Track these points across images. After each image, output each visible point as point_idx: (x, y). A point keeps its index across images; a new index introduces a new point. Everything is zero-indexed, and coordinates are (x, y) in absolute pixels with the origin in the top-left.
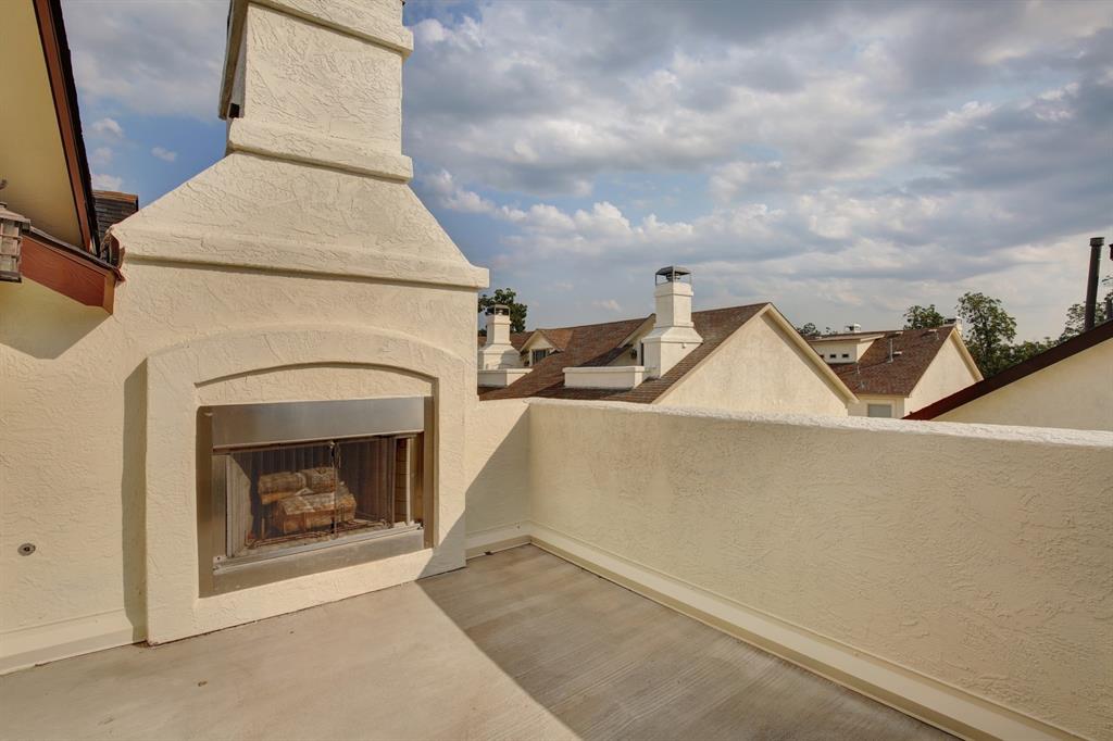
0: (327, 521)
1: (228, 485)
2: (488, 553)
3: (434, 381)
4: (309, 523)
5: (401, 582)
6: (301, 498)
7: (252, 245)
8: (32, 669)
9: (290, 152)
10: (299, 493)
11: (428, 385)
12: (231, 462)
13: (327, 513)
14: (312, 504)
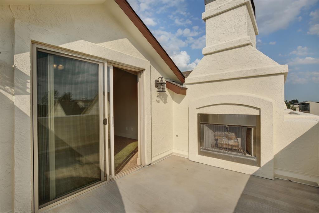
0: (230, 147)
1: (204, 131)
2: (290, 181)
3: (259, 109)
4: (224, 146)
5: (246, 173)
6: (223, 139)
7: (207, 76)
8: (176, 156)
9: (214, 51)
10: (223, 138)
11: (258, 111)
12: (205, 127)
13: (230, 145)
14: (225, 141)
